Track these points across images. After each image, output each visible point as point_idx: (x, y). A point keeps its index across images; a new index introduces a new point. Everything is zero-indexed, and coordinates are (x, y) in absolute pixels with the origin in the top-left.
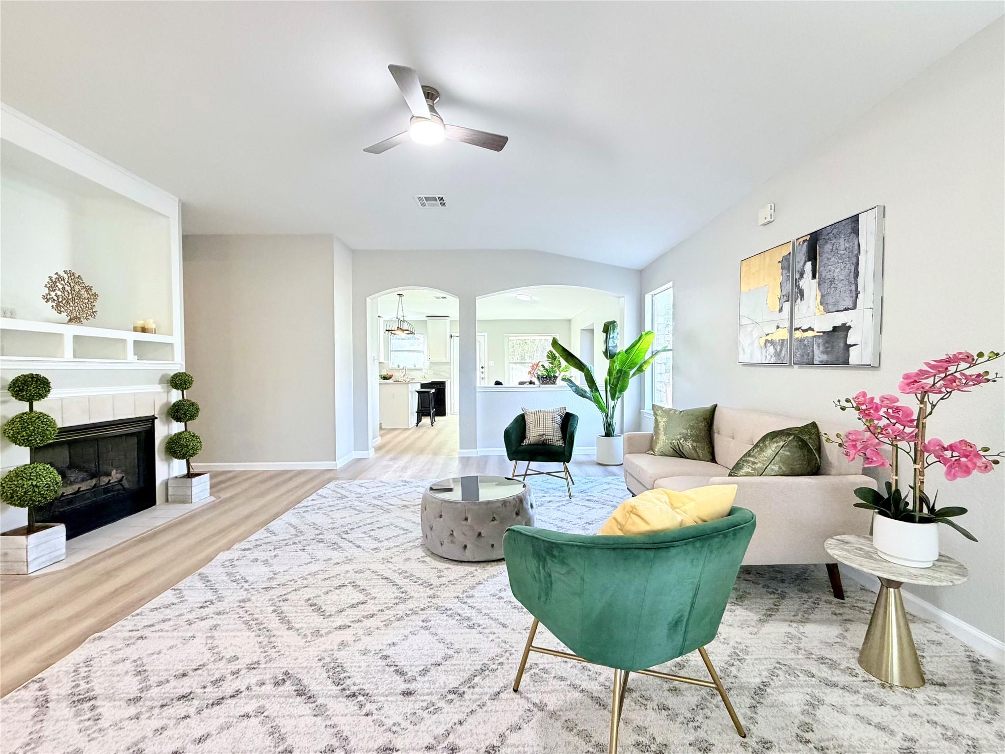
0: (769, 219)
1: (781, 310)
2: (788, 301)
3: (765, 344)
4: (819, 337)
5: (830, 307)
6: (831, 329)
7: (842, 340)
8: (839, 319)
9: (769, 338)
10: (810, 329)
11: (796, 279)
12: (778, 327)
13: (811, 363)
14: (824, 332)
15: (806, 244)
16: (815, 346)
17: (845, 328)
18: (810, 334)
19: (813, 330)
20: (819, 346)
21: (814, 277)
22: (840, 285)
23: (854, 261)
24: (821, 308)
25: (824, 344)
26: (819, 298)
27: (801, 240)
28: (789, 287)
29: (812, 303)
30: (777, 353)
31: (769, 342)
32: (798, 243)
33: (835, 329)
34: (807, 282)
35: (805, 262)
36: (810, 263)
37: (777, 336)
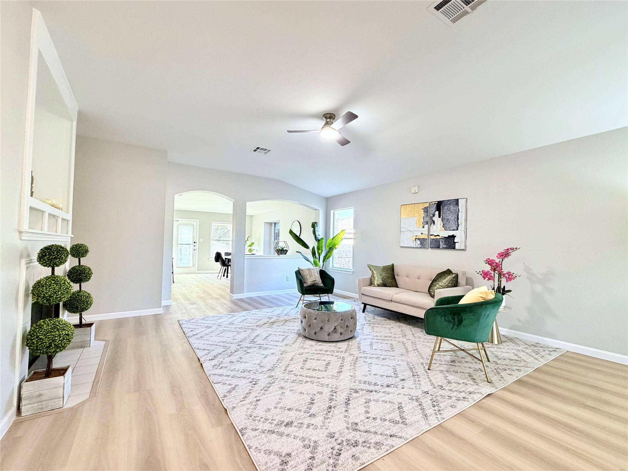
0: (416, 192)
1: (423, 227)
2: (427, 224)
3: (415, 240)
4: (442, 239)
5: (447, 229)
6: (447, 236)
7: (453, 241)
8: (451, 233)
9: (417, 237)
10: (438, 235)
11: (431, 217)
12: (422, 234)
13: (438, 247)
14: (444, 237)
15: (436, 204)
16: (440, 242)
17: (453, 237)
18: (438, 237)
19: (439, 236)
20: (442, 242)
21: (439, 217)
22: (451, 221)
23: (457, 214)
24: (443, 228)
25: (444, 242)
26: (442, 225)
27: (434, 203)
28: (427, 219)
29: (439, 226)
30: (421, 244)
31: (417, 239)
32: (432, 203)
33: (449, 236)
34: (436, 218)
35: (435, 211)
36: (438, 212)
37: (422, 237)
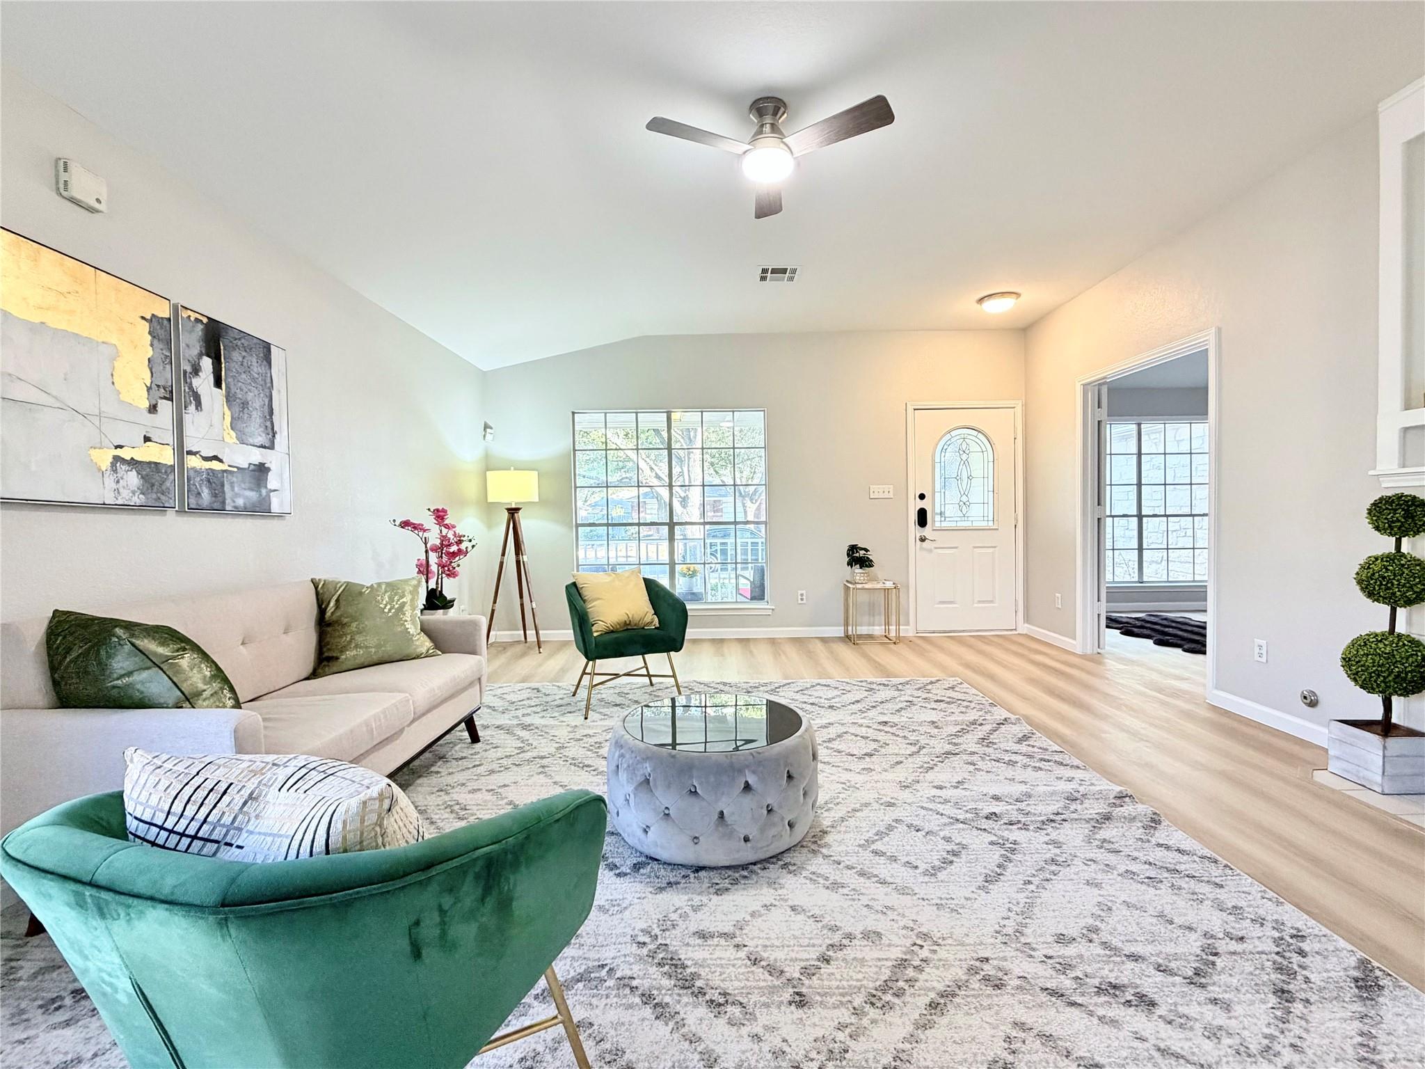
1: (153, 409)
2: (171, 399)
3: (113, 465)
4: (232, 472)
5: (244, 437)
6: (247, 466)
7: (262, 483)
8: (256, 456)
9: (126, 454)
10: (215, 458)
11: (185, 372)
12: (147, 439)
13: (219, 508)
14: (238, 468)
15: (201, 327)
16: (227, 487)
17: (262, 470)
18: (215, 465)
19: (221, 461)
20: (232, 485)
21: (218, 383)
22: (254, 414)
23: (268, 393)
24: (233, 434)
25: (239, 484)
26: (228, 418)
27: (192, 315)
28: (167, 376)
29: (216, 418)
30: (147, 486)
31: (123, 461)
32: (185, 314)
33: (252, 467)
34: (204, 384)
35: (200, 355)
36: (210, 360)
37: (145, 454)
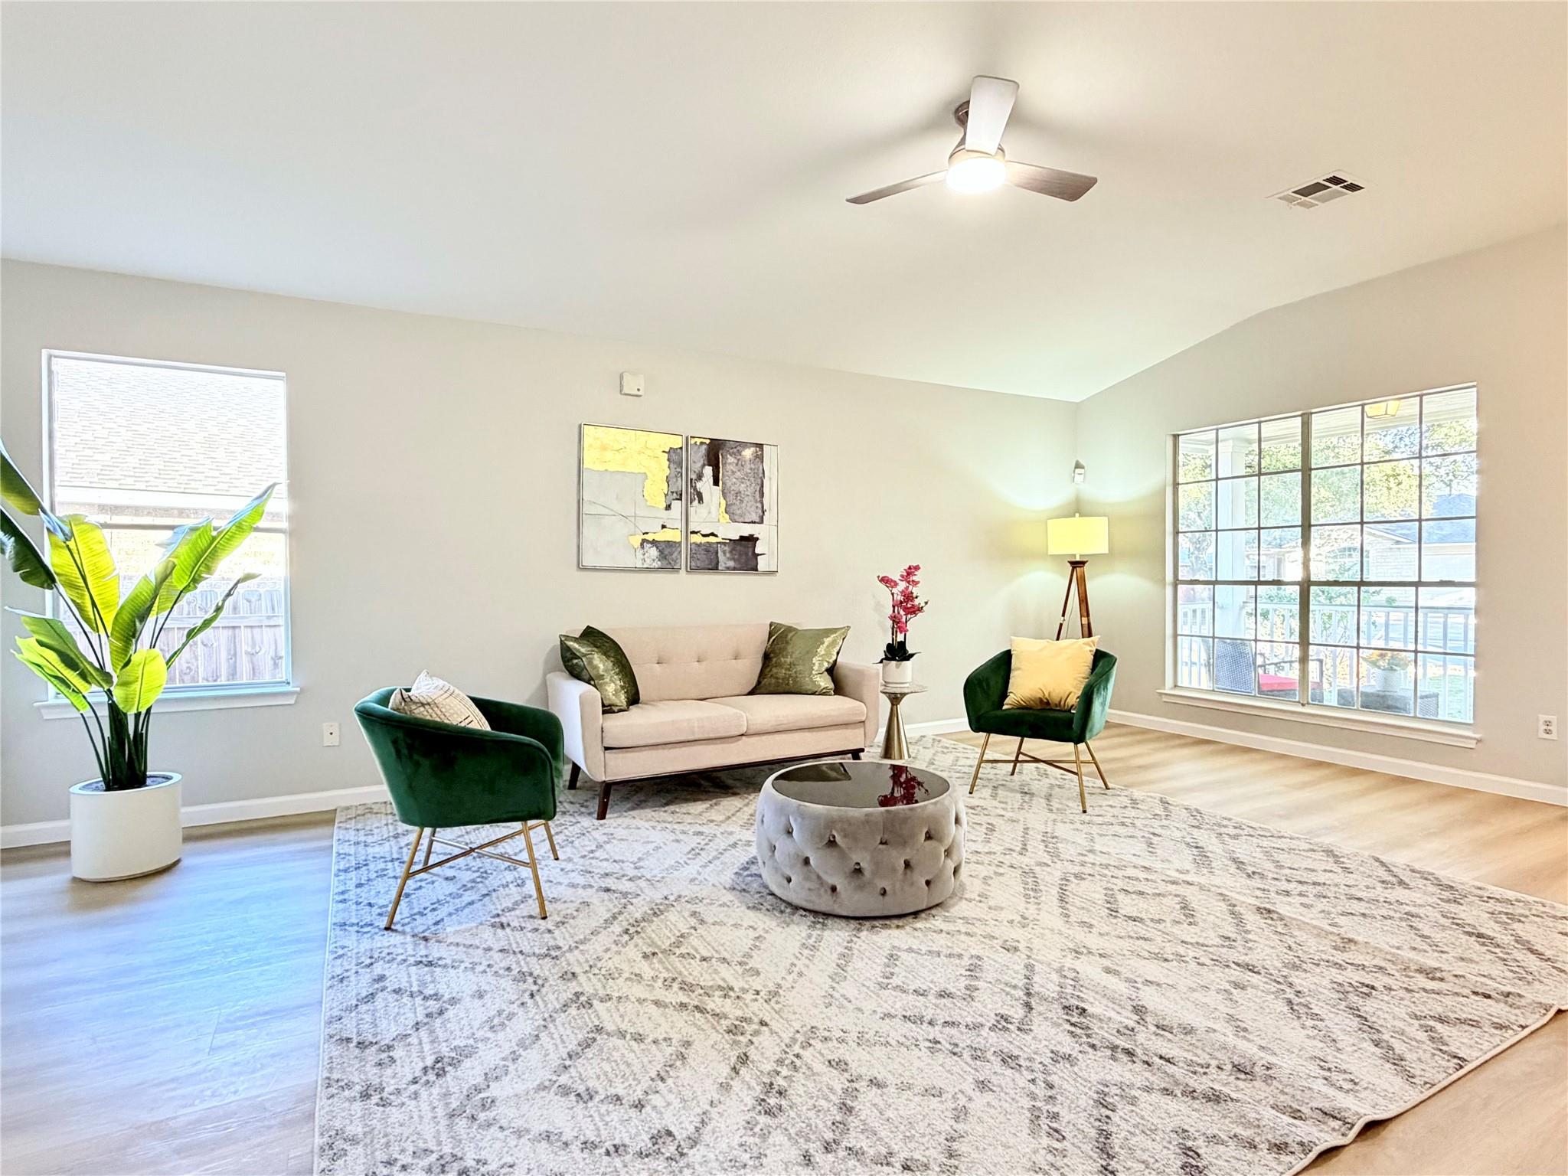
1: (668, 507)
2: (680, 499)
3: (642, 544)
4: (725, 544)
5: (736, 517)
6: (738, 538)
7: (751, 550)
8: (747, 530)
9: (650, 537)
10: (712, 534)
11: (691, 480)
13: (714, 567)
14: (730, 540)
15: (704, 447)
16: (720, 554)
17: (751, 540)
18: (712, 539)
19: (716, 536)
20: (724, 552)
21: (716, 483)
22: (745, 499)
23: (760, 482)
24: (727, 516)
25: (731, 552)
26: (723, 505)
27: (699, 441)
28: (681, 484)
29: (714, 509)
30: (663, 556)
31: (648, 541)
32: (693, 441)
33: (742, 538)
34: (705, 485)
35: (703, 466)
36: (711, 468)
37: (662, 536)
